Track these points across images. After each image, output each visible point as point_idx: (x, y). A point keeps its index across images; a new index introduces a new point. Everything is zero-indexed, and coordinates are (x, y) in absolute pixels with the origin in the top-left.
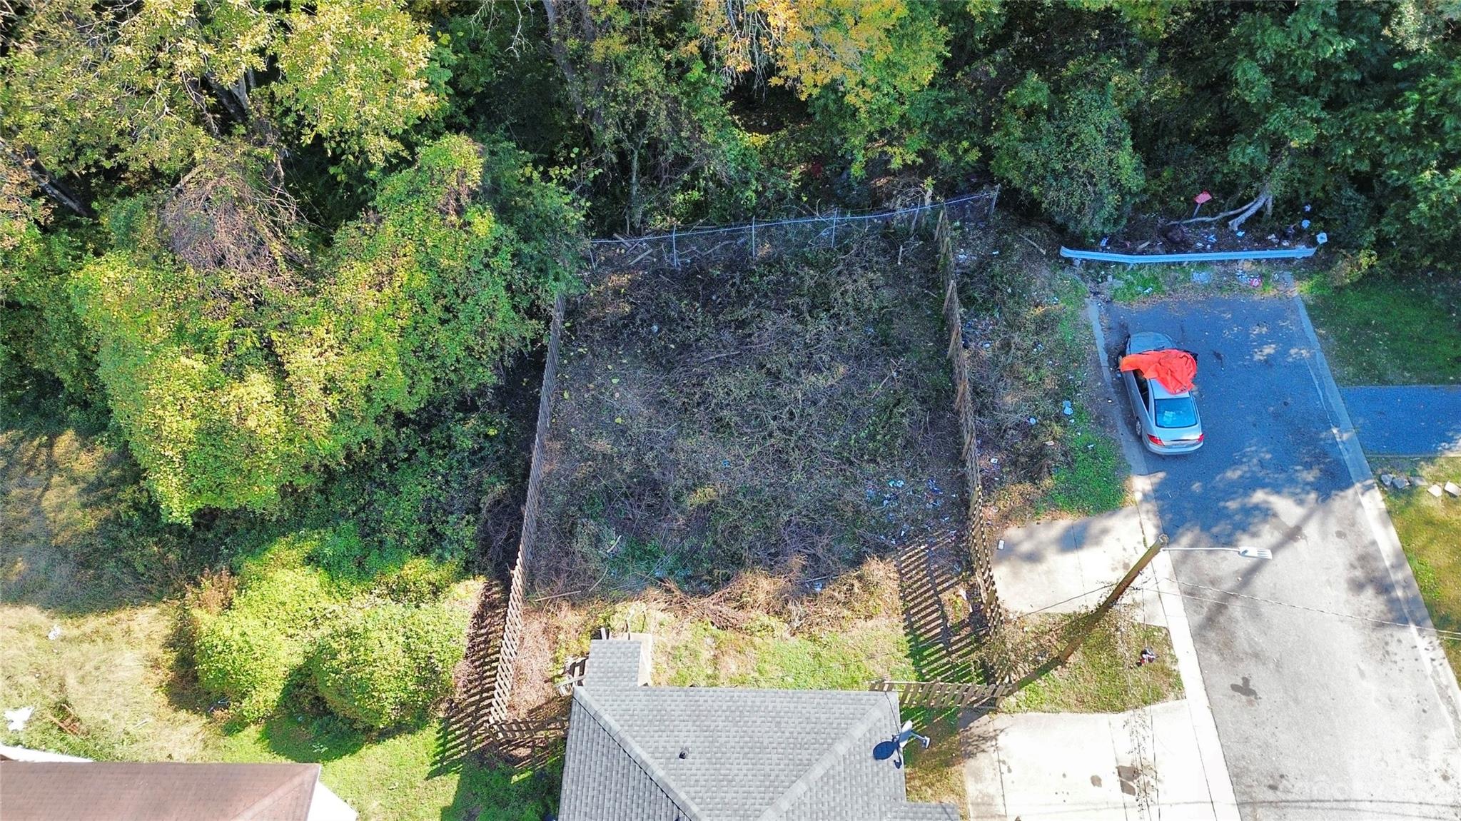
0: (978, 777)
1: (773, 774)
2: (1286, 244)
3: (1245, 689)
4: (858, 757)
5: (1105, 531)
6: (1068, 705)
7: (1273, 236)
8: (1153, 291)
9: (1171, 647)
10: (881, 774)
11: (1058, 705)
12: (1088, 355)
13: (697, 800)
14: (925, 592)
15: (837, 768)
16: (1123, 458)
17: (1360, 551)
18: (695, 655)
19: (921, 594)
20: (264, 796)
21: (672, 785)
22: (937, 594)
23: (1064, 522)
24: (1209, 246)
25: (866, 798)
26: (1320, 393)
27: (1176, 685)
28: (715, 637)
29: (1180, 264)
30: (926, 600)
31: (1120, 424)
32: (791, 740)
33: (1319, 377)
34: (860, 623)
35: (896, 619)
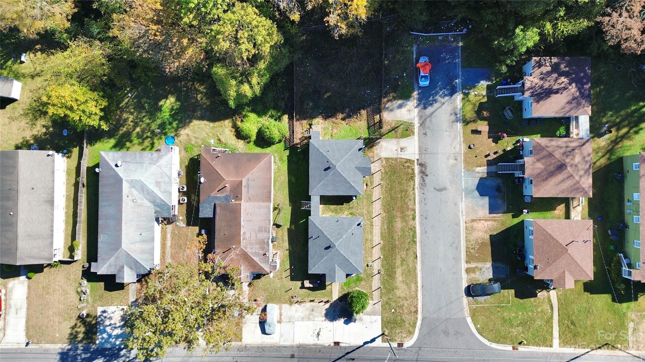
0: (377, 150)
1: (342, 154)
3: (425, 134)
4: (356, 151)
5: (407, 104)
6: (394, 137)
8: (429, 42)
9: (414, 127)
10: (359, 153)
11: (392, 138)
13: (331, 158)
15: (353, 153)
16: (413, 87)
17: (454, 107)
18: (328, 129)
19: (371, 117)
21: (327, 156)
22: (373, 116)
23: (400, 102)
25: (357, 157)
26: (457, 70)
27: (413, 133)
28: (332, 125)
32: (345, 149)
33: (458, 66)
34: (359, 122)
35: (366, 122)
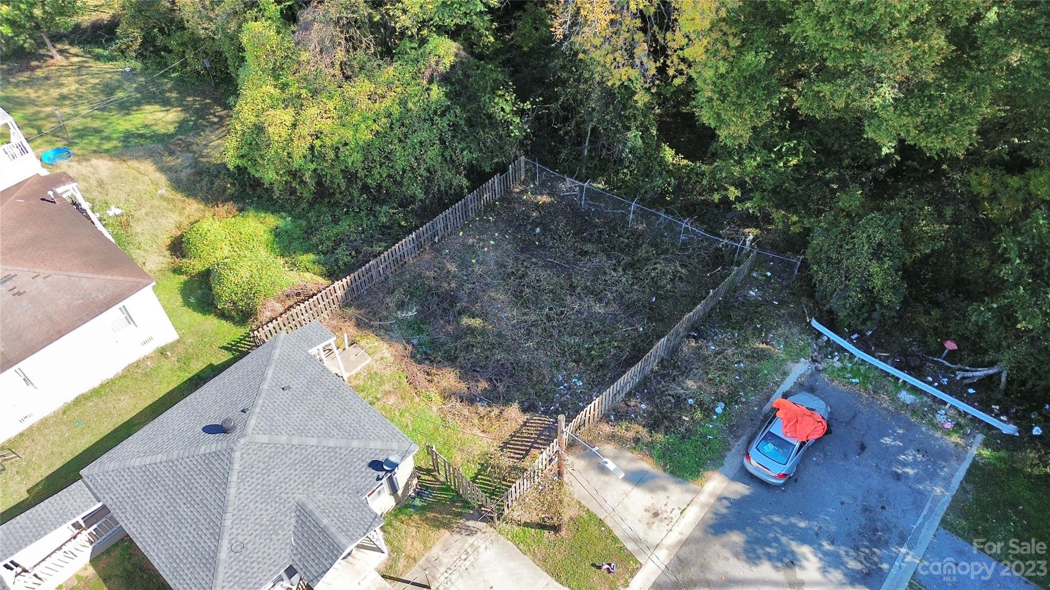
1: (309, 427)
2: (1004, 418)
4: (360, 456)
5: (664, 489)
6: (535, 555)
7: (998, 407)
8: (857, 383)
9: (632, 577)
10: (363, 474)
11: (528, 551)
12: (767, 389)
13: (264, 409)
14: (527, 442)
15: (342, 451)
16: (723, 457)
18: (381, 383)
19: (523, 441)
20: (123, 276)
21: (263, 395)
22: (531, 447)
23: (646, 465)
24: (936, 384)
25: (342, 477)
26: (921, 520)
28: (400, 384)
29: (898, 379)
30: (522, 446)
31: (744, 439)
32: (339, 423)
33: (931, 510)
35: (497, 444)
